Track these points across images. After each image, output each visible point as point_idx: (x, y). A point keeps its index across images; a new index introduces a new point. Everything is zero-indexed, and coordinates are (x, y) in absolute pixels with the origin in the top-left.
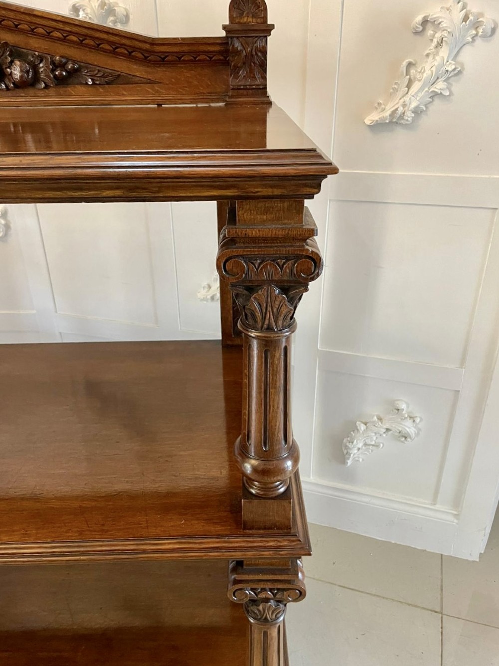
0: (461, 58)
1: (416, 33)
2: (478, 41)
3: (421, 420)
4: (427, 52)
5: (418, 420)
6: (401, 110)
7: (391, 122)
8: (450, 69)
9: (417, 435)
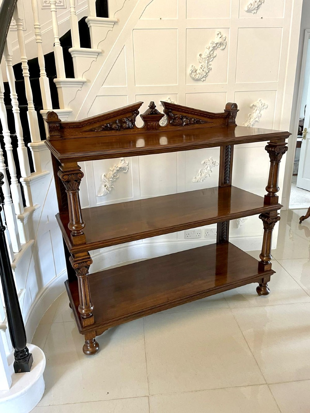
0: (261, 113)
1: (251, 108)
2: (264, 109)
4: (253, 112)
8: (259, 115)
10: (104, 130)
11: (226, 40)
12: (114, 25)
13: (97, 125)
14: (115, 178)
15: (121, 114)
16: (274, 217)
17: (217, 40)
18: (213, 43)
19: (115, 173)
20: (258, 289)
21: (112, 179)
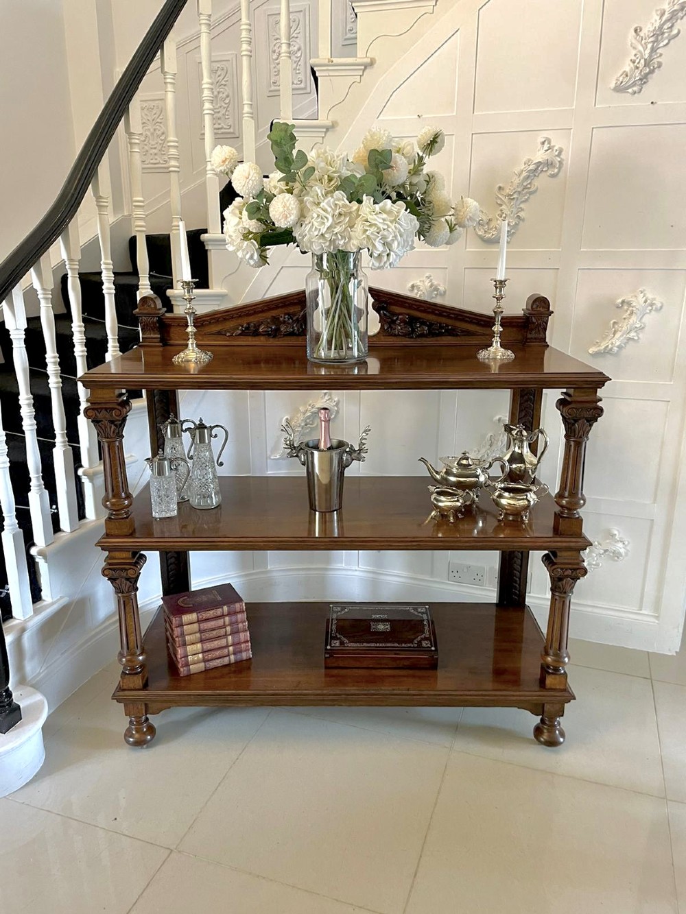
0: (643, 320)
1: (618, 307)
2: (653, 312)
3: (629, 543)
4: (625, 317)
5: (626, 543)
6: (610, 346)
7: (604, 352)
8: (638, 326)
9: (626, 554)
10: (243, 334)
11: (562, 157)
12: (325, 135)
13: (230, 324)
14: (309, 427)
15: (277, 307)
16: (570, 566)
17: (540, 156)
18: (528, 162)
19: (309, 417)
20: (538, 731)
21: (300, 429)
